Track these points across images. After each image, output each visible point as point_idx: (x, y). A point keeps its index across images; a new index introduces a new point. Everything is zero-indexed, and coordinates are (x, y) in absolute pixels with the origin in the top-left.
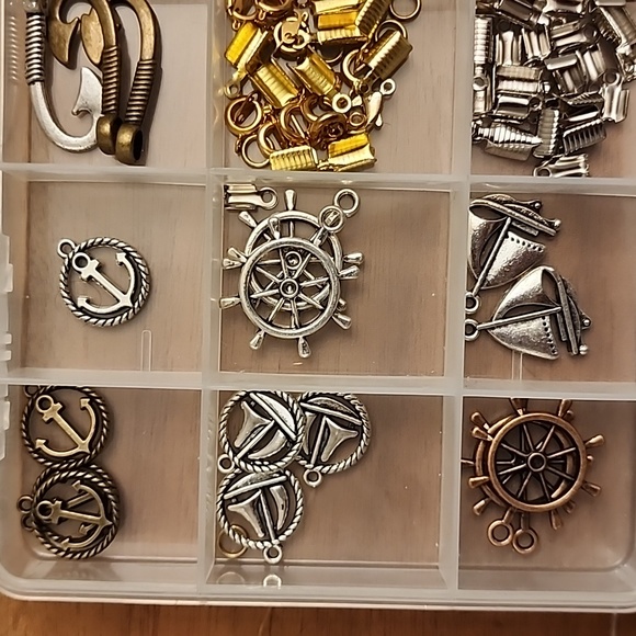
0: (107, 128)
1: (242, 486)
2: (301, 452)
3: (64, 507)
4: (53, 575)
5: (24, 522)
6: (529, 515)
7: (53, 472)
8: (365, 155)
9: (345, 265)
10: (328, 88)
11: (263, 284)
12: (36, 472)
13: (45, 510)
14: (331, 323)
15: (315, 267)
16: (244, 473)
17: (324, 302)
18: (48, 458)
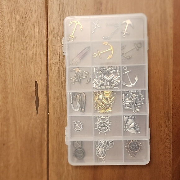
0: (81, 109)
1: (99, 151)
2: (106, 146)
3: (78, 153)
4: (77, 162)
5: (74, 155)
6: (135, 153)
7: (76, 149)
8: (111, 110)
9: (110, 123)
10: (106, 103)
11: (100, 126)
12: (74, 149)
13: (76, 154)
14: (108, 130)
15: (106, 124)
16: (99, 149)
17: (107, 128)
18: (76, 148)
